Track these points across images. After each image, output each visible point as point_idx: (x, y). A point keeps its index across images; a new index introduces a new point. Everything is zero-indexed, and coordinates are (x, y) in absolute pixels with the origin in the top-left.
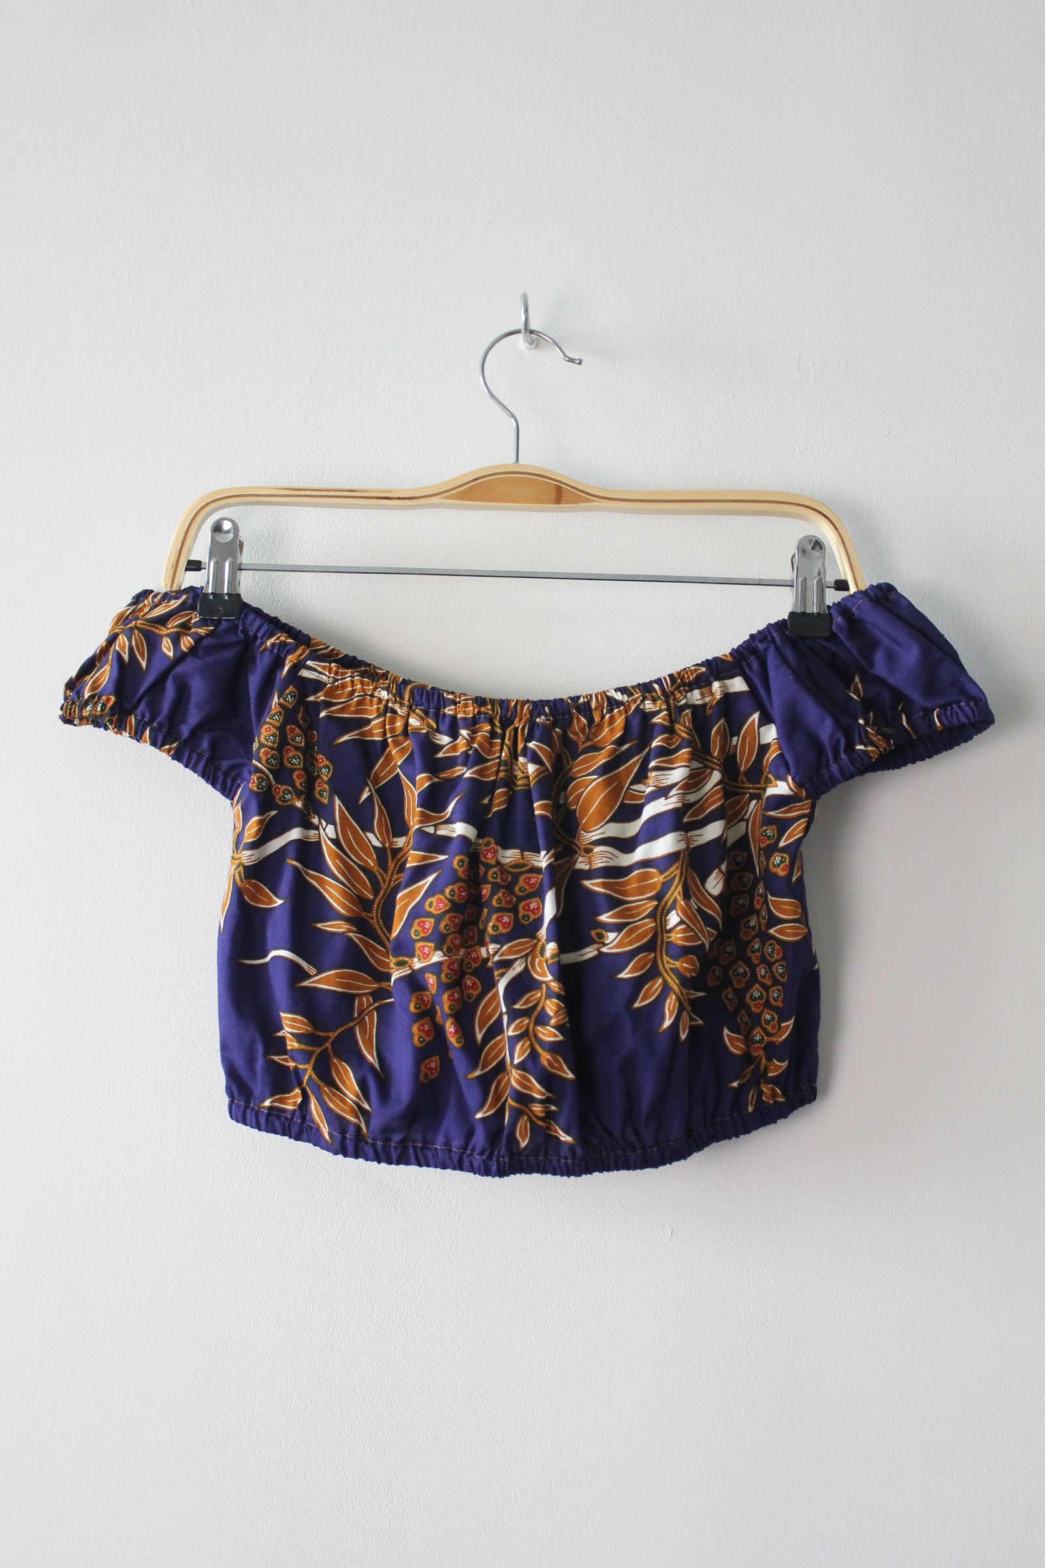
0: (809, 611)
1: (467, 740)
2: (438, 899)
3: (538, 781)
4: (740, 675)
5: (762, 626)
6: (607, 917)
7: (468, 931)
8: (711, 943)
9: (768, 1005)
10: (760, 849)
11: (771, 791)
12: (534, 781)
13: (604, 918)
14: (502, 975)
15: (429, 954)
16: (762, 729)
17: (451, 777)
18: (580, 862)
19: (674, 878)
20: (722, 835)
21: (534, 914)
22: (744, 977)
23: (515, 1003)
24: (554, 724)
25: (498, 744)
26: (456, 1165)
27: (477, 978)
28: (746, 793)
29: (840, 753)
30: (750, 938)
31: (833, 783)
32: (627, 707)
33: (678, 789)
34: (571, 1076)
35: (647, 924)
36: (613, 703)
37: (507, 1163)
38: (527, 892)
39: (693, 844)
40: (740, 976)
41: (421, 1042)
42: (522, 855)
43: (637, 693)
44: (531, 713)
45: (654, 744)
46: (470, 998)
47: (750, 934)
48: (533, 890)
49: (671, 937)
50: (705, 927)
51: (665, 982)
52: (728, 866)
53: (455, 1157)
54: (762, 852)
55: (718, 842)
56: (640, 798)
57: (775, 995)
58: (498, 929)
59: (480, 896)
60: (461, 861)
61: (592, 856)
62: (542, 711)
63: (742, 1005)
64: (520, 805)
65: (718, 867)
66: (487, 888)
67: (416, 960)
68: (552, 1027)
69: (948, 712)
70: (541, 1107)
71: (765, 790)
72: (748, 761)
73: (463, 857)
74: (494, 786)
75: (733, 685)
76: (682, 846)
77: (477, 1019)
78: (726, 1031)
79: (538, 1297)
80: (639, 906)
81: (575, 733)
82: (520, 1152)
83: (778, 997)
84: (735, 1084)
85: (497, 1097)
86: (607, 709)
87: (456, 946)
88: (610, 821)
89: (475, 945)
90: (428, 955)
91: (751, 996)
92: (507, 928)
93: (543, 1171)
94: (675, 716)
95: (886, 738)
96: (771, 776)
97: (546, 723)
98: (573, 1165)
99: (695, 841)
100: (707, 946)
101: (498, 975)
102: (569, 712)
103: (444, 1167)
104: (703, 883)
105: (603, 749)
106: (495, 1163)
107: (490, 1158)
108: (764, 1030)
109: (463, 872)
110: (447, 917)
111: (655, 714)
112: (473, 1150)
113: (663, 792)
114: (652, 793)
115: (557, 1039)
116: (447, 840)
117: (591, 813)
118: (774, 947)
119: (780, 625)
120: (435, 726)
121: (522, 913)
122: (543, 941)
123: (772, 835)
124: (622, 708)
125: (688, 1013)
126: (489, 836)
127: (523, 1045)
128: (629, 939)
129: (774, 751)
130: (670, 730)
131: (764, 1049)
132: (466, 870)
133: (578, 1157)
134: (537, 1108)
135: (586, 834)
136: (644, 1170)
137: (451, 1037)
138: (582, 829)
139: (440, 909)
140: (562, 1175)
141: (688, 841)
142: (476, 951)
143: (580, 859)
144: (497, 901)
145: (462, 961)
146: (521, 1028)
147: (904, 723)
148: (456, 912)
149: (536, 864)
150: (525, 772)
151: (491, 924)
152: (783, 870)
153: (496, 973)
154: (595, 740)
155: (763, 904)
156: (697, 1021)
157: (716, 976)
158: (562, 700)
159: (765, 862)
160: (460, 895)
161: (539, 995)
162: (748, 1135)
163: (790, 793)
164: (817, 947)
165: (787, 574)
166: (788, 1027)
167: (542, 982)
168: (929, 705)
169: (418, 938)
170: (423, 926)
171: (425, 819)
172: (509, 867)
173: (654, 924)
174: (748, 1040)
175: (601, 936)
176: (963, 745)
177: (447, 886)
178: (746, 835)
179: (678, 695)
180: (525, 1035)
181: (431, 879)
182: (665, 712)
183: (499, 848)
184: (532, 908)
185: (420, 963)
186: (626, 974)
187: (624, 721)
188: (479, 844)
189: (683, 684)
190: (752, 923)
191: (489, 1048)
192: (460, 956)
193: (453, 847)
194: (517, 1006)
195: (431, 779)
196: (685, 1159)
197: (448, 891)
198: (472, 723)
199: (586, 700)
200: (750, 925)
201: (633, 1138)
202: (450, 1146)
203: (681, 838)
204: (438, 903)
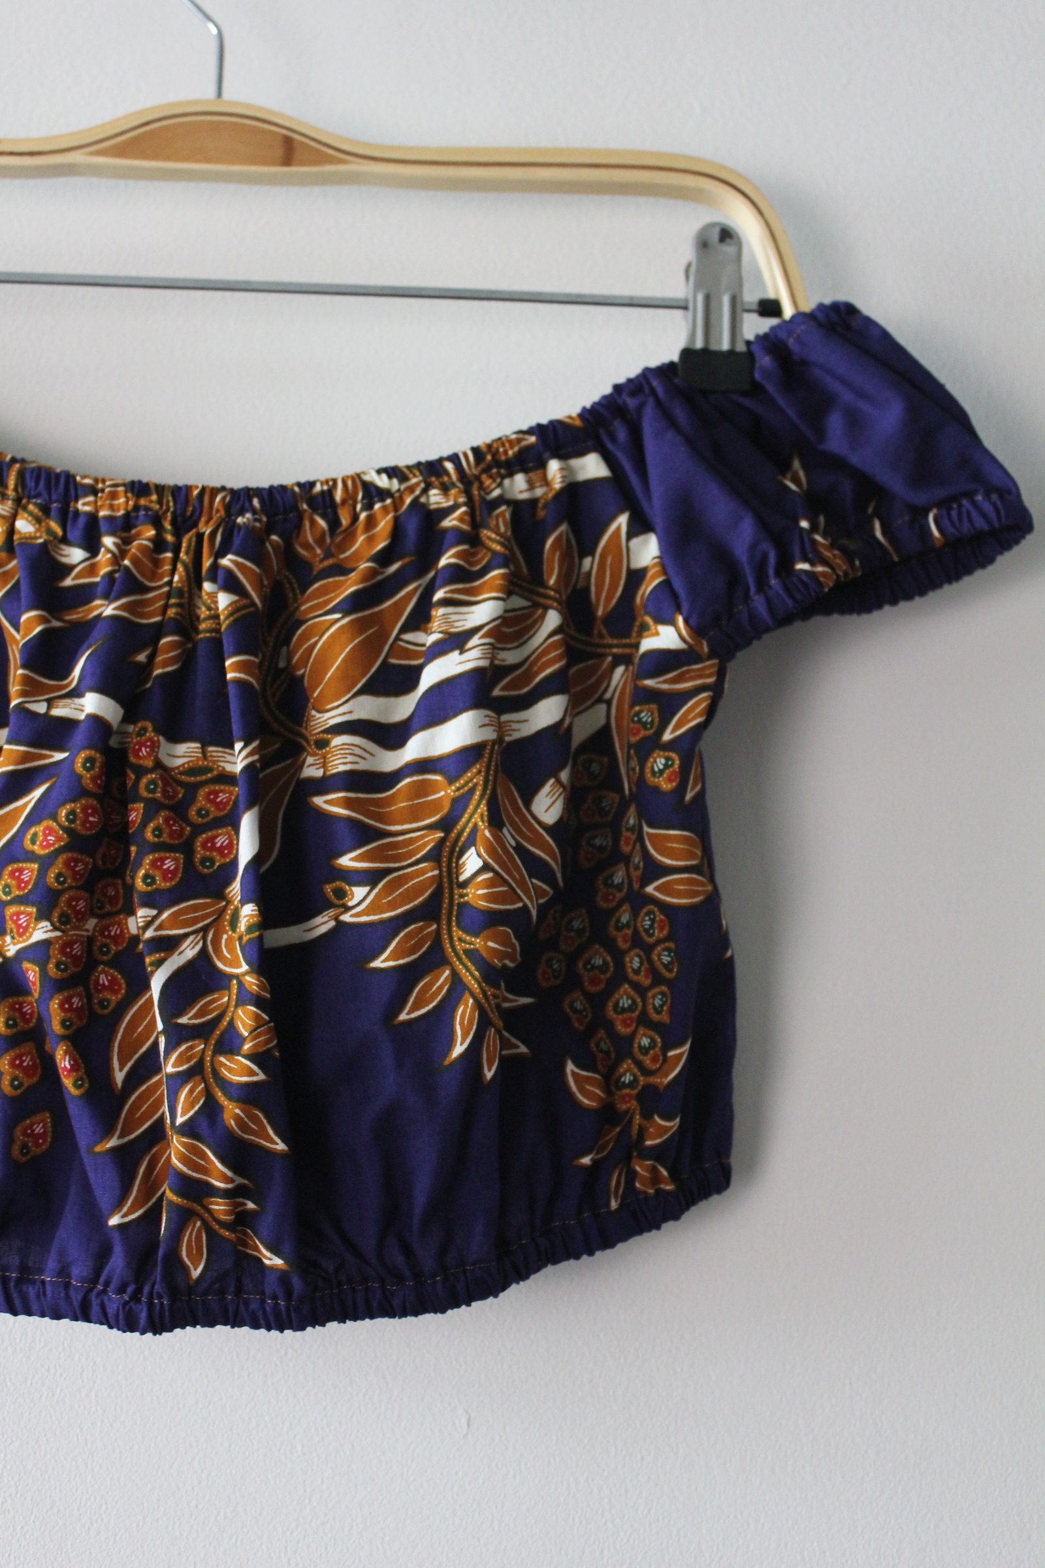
0: (714, 347)
1: (114, 554)
2: (47, 828)
3: (235, 621)
4: (595, 450)
5: (633, 371)
6: (352, 859)
7: (106, 887)
8: (541, 909)
9: (644, 1020)
10: (630, 746)
11: (648, 644)
12: (227, 622)
13: (346, 861)
14: (159, 963)
15: (27, 927)
16: (634, 542)
17: (84, 620)
18: (310, 765)
19: (472, 791)
20: (562, 721)
21: (223, 855)
22: (604, 973)
23: (181, 1014)
24: (269, 529)
25: (168, 561)
26: (78, 1311)
27: (120, 972)
28: (605, 655)
29: (767, 577)
30: (614, 904)
31: (754, 631)
32: (397, 501)
33: (482, 637)
34: (281, 1146)
35: (423, 871)
36: (372, 493)
37: (166, 1308)
38: (211, 816)
39: (510, 735)
40: (596, 972)
41: (15, 1088)
42: (204, 753)
43: (415, 476)
44: (228, 508)
45: (443, 562)
46: (106, 1007)
47: (614, 897)
48: (222, 814)
49: (467, 895)
50: (530, 877)
51: (455, 974)
52: (574, 776)
53: (77, 1297)
54: (632, 752)
55: (556, 733)
56: (417, 655)
57: (657, 1002)
58: (154, 881)
59: (126, 824)
60: (89, 759)
61: (328, 753)
62: (247, 504)
63: (599, 1021)
64: (202, 661)
65: (556, 773)
66: (137, 810)
67: (8, 939)
68: (245, 1057)
69: (954, 513)
70: (226, 1204)
71: (637, 646)
72: (609, 599)
73: (93, 752)
74: (159, 631)
75: (583, 468)
76: (490, 734)
77: (116, 1044)
78: (570, 1067)
79: (233, 1540)
80: (411, 841)
81: (307, 546)
82: (192, 1287)
83: (661, 1006)
84: (586, 1160)
85: (151, 1186)
86: (363, 504)
87: (77, 913)
88: (362, 692)
89: (119, 912)
90: (26, 929)
91: (616, 1004)
92: (171, 879)
93: (236, 1322)
94: (481, 515)
95: (849, 556)
96: (648, 620)
97: (254, 527)
98: (288, 1308)
99: (514, 730)
100: (534, 912)
101: (152, 964)
102: (295, 508)
103: (57, 1316)
104: (528, 802)
105: (352, 570)
106: (145, 1309)
107: (136, 1297)
108: (639, 1064)
109: (93, 779)
110: (60, 860)
111: (445, 512)
112: (107, 1284)
113: (456, 641)
114: (436, 644)
115: (255, 1079)
116: (68, 724)
117: (329, 679)
118: (655, 917)
119: (666, 371)
120: (59, 532)
121: (200, 853)
122: (236, 903)
123: (650, 720)
124: (389, 501)
125: (498, 1031)
126: (145, 719)
127: (191, 1091)
128: (390, 898)
129: (654, 577)
130: (471, 538)
131: (640, 1098)
132: (99, 777)
133: (295, 1296)
134: (219, 1206)
135: (318, 715)
136: (420, 1317)
137: (65, 1076)
138: (314, 708)
139: (49, 846)
140: (269, 1329)
141: (501, 728)
142: (119, 924)
143: (310, 760)
144: (153, 832)
145: (90, 940)
146: (189, 1059)
147: (878, 534)
148: (80, 851)
149: (229, 768)
150: (212, 607)
151: (142, 873)
152: (670, 780)
153: (148, 960)
154: (342, 556)
155: (635, 844)
156: (518, 1047)
157: (554, 971)
158: (283, 488)
159: (637, 769)
160: (85, 821)
161: (226, 999)
162: (609, 1251)
163: (681, 645)
164: (730, 917)
165: (678, 289)
166: (680, 1056)
167: (231, 977)
168: (919, 498)
169: (9, 898)
170: (19, 876)
171: (31, 689)
172: (181, 773)
173: (436, 872)
174: (610, 1082)
175: (341, 894)
176: (979, 574)
177: (63, 804)
178: (607, 726)
179: (488, 482)
180: (195, 1071)
181: (37, 793)
182: (463, 509)
183: (161, 738)
184: (218, 845)
185: (15, 944)
186: (383, 961)
187: (391, 525)
188: (127, 734)
189: (497, 463)
190: (617, 879)
191: (138, 1098)
192: (87, 930)
193: (79, 737)
194: (183, 1020)
195: (46, 621)
196: (496, 1296)
197: (63, 812)
198: (124, 527)
199: (325, 488)
200: (613, 882)
201: (399, 1259)
202: (69, 1276)
203: (487, 721)
204: (45, 835)
